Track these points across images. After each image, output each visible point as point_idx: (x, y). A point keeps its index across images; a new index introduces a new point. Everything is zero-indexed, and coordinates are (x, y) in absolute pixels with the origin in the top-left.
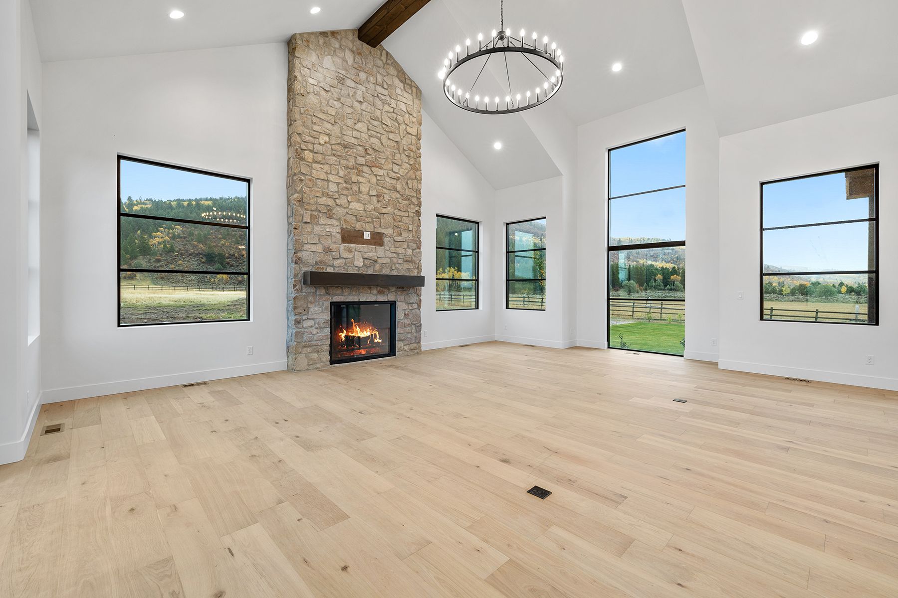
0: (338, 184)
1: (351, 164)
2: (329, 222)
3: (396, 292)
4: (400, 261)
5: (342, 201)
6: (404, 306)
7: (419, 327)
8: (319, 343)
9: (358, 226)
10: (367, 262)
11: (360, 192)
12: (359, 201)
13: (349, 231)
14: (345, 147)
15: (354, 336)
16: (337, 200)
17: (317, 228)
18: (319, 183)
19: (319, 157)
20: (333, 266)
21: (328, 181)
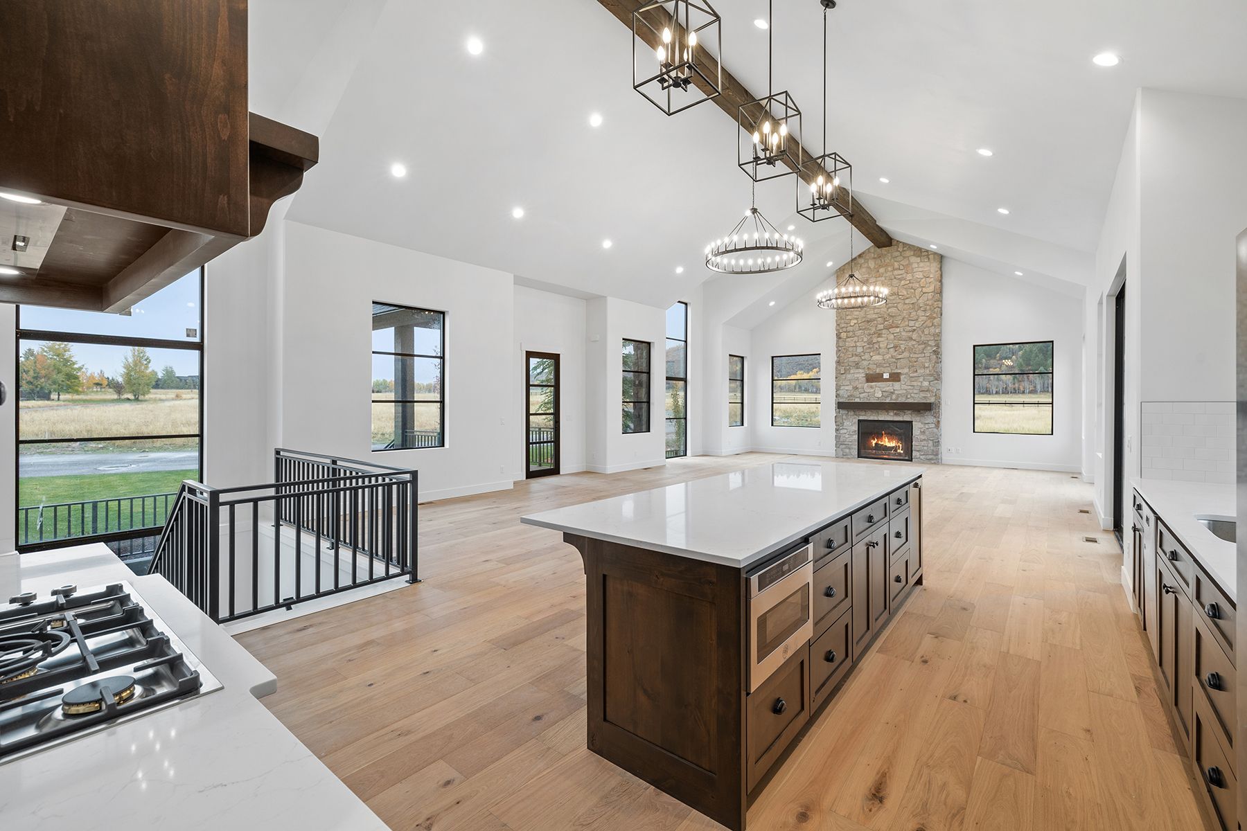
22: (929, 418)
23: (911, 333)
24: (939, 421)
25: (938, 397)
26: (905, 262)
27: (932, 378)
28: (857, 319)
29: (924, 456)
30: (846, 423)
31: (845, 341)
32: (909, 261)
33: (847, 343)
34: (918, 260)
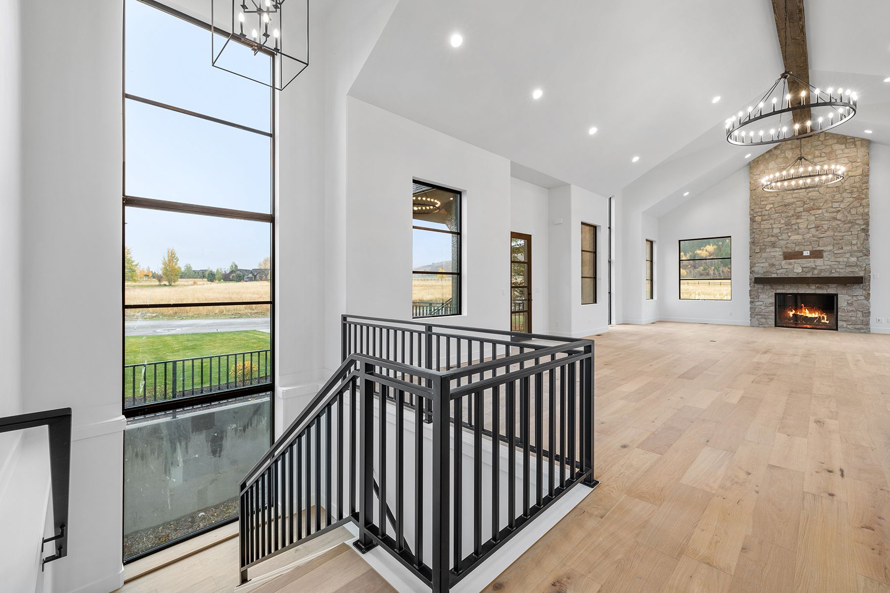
0: (780, 228)
1: (791, 214)
2: (773, 250)
3: (836, 287)
4: (840, 267)
5: (784, 236)
6: (847, 297)
7: (867, 314)
8: (766, 314)
9: (797, 249)
10: (805, 269)
11: (799, 228)
12: (798, 234)
13: (790, 253)
14: (785, 206)
15: (802, 315)
16: (779, 237)
17: (764, 255)
18: (766, 231)
19: (766, 217)
20: (776, 273)
21: (772, 228)
22: (858, 291)
23: (835, 214)
24: (869, 294)
25: (867, 271)
26: (828, 150)
27: (861, 254)
28: (773, 204)
29: (852, 326)
30: (762, 296)
31: (760, 224)
32: (832, 149)
33: (762, 226)
34: (843, 147)
